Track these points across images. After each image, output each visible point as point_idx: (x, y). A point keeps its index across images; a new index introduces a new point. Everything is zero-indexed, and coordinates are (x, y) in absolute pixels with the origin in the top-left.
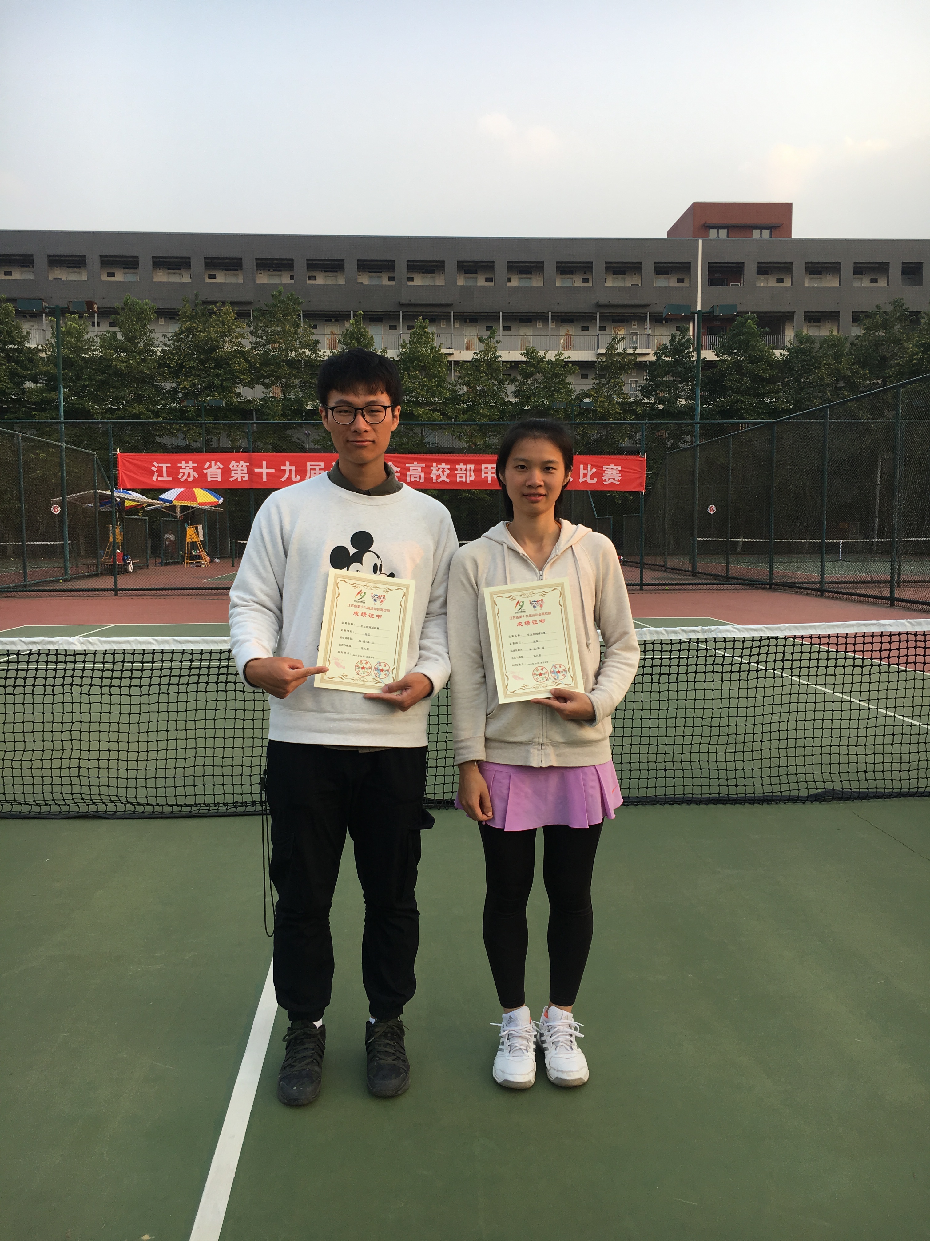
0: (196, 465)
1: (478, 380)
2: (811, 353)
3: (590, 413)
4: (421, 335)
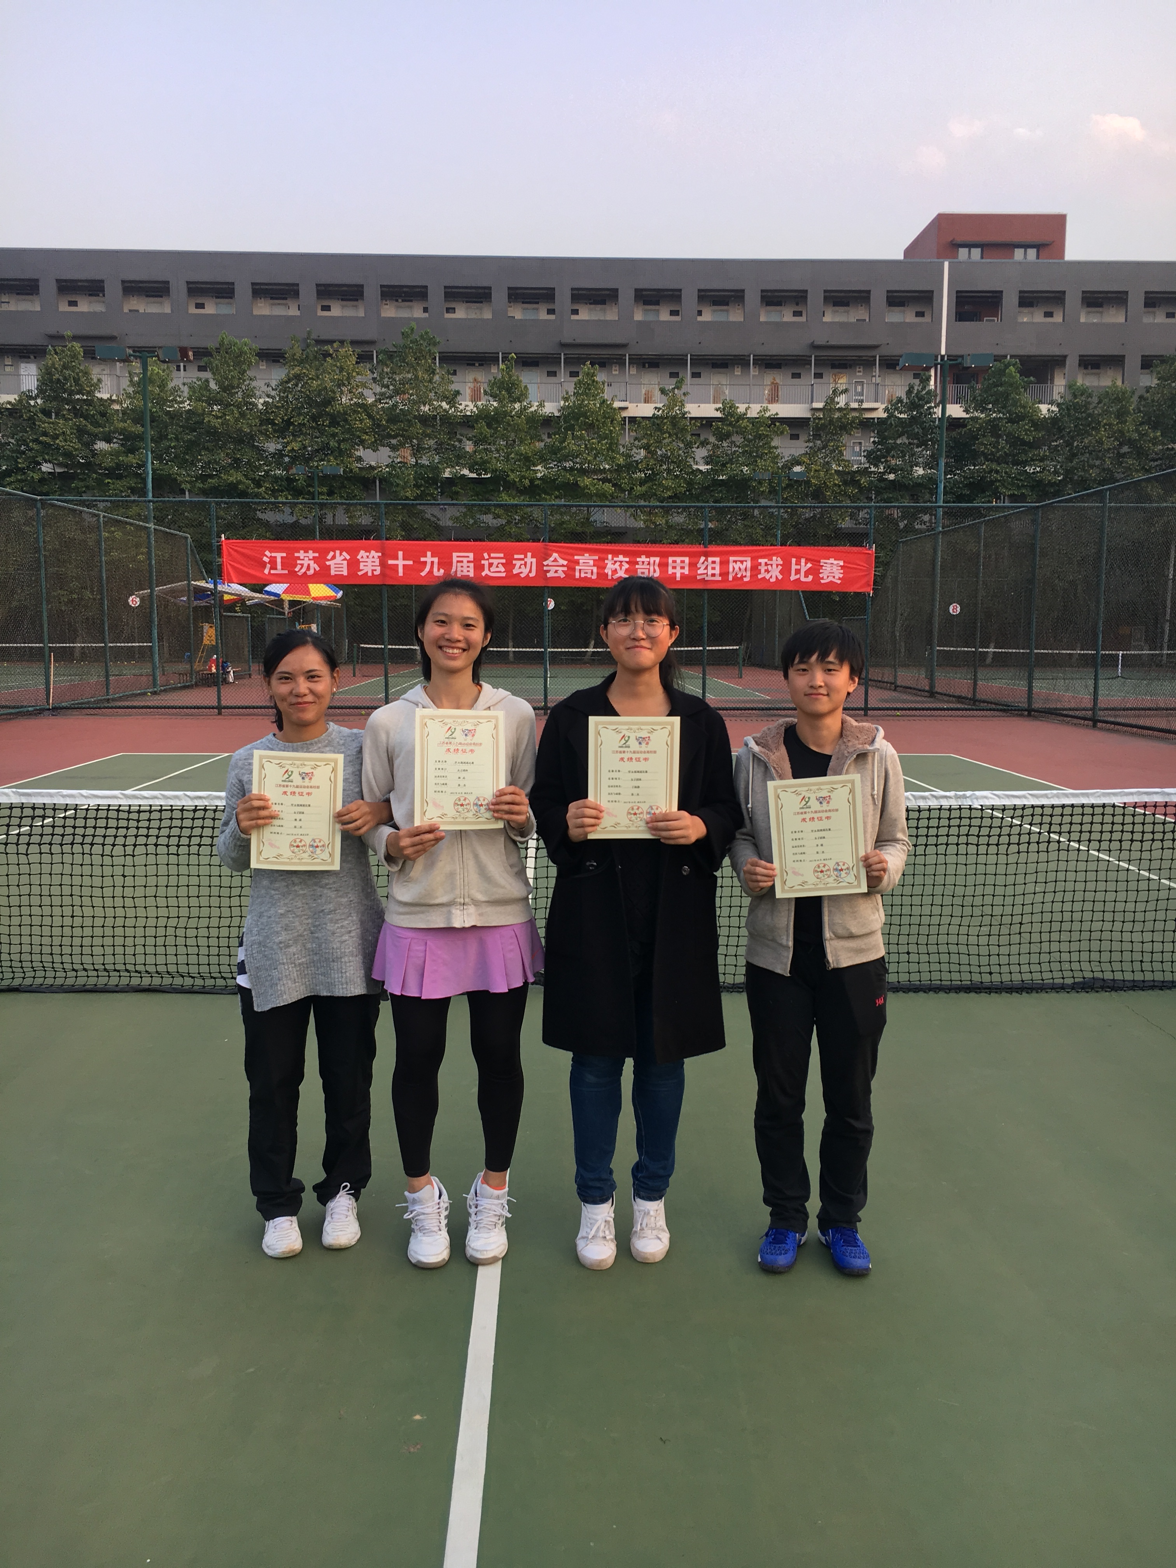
0: (317, 555)
1: (660, 442)
2: (1087, 409)
3: (801, 485)
4: (589, 384)
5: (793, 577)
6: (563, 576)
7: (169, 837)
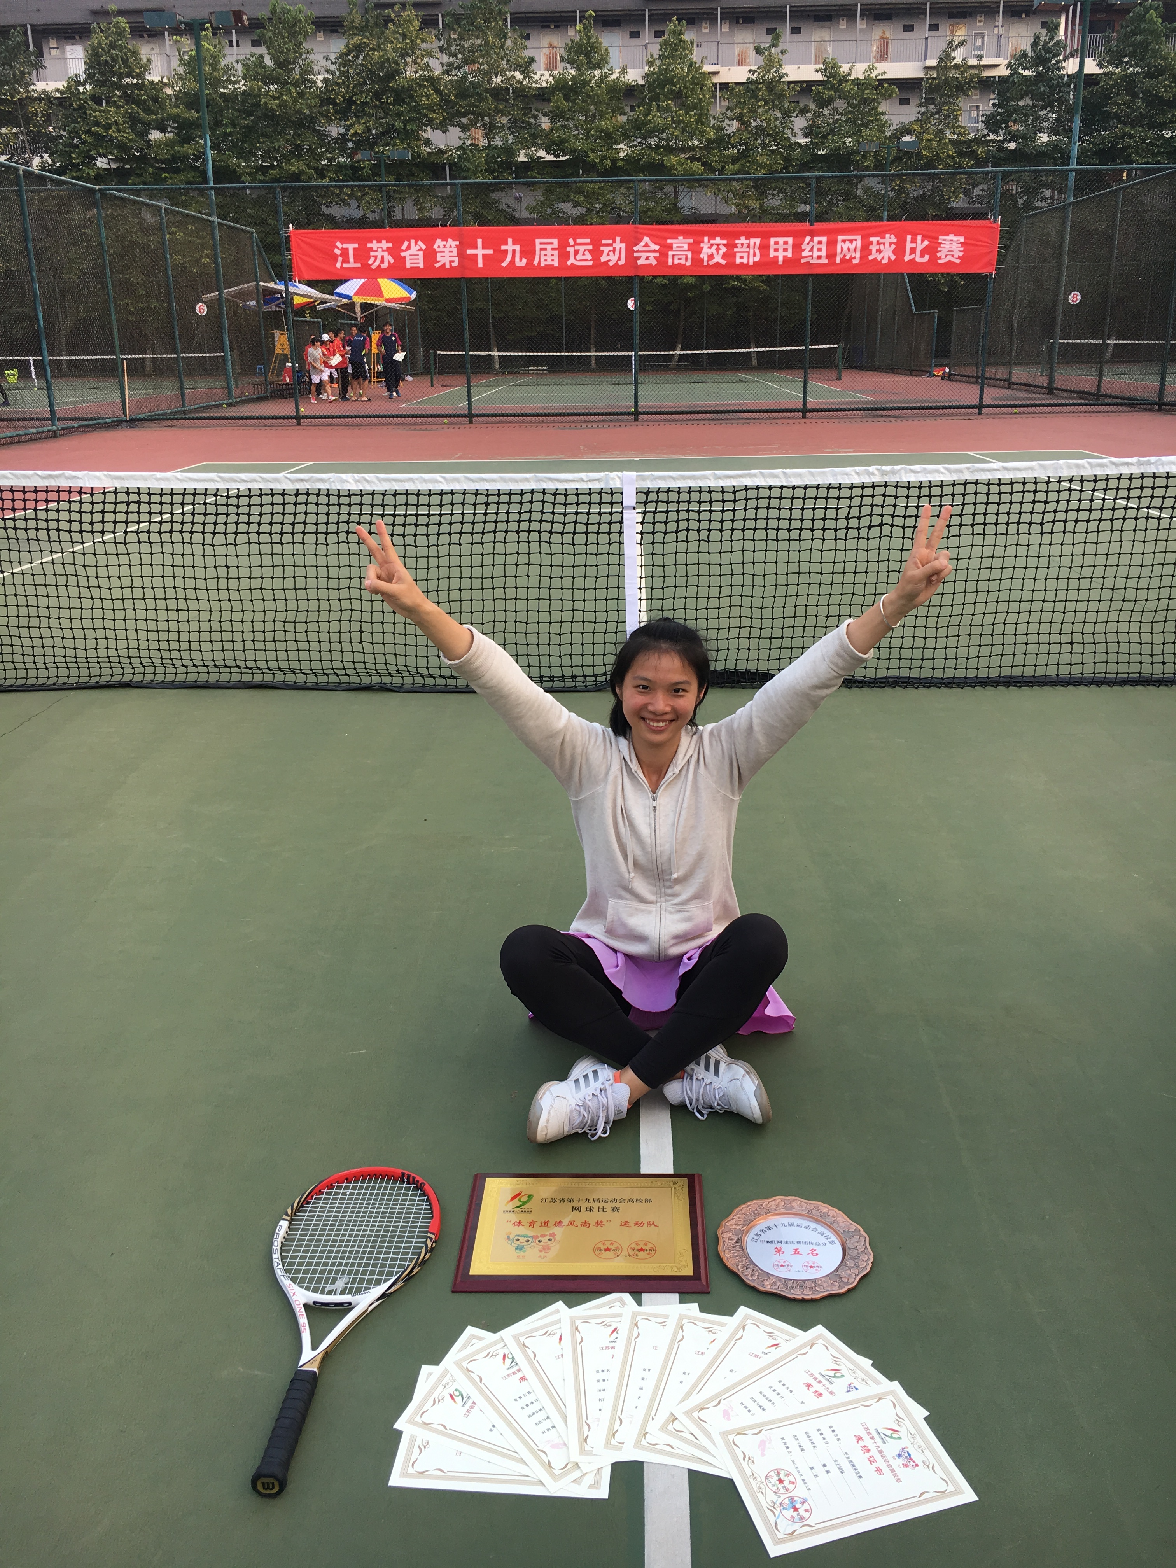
0: (390, 245)
1: (756, 111)
3: (910, 158)
4: (675, 45)
5: (907, 258)
6: (654, 263)
7: (271, 524)
